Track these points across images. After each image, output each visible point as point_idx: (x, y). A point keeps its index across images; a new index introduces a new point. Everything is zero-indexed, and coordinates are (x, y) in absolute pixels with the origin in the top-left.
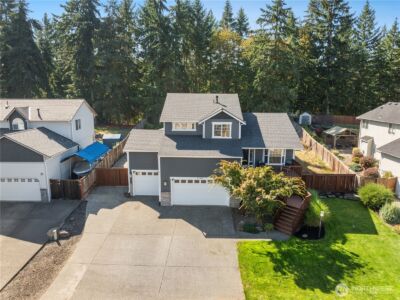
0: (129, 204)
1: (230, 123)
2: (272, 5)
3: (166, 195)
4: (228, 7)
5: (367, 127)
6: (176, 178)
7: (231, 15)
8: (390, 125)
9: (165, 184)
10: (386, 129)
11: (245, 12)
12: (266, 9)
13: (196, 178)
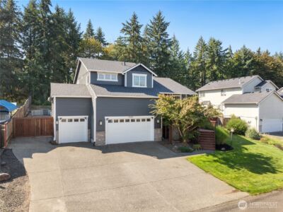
0: (59, 149)
1: (146, 75)
2: (130, 22)
3: (101, 134)
4: (90, 25)
5: (204, 96)
6: (110, 118)
7: (92, 30)
8: (222, 90)
9: (101, 123)
10: (219, 93)
11: (103, 31)
12: (126, 24)
13: (127, 118)
